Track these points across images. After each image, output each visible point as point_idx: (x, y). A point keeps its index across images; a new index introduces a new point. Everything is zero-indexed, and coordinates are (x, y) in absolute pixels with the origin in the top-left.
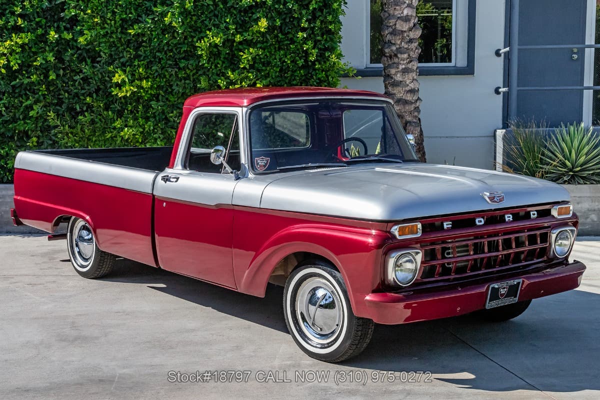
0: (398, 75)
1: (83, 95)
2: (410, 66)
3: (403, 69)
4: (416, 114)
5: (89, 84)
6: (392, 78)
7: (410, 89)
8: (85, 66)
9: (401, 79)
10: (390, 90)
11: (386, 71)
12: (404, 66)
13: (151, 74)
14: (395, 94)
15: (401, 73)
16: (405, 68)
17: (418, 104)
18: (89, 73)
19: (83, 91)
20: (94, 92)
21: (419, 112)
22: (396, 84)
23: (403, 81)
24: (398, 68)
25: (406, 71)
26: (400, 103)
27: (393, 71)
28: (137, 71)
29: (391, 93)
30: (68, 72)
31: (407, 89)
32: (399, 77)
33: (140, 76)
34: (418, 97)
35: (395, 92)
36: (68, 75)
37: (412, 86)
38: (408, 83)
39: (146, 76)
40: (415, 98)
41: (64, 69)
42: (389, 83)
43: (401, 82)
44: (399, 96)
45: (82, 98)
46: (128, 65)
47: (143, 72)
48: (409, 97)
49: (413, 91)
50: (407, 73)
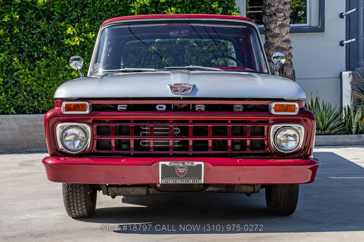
0: (277, 29)
1: (40, 45)
2: (285, 22)
3: (280, 24)
4: (290, 58)
5: (44, 36)
6: (272, 31)
7: (285, 39)
8: (42, 23)
9: (278, 32)
10: (270, 40)
11: (266, 27)
12: (280, 23)
13: (94, 28)
14: (274, 43)
15: (279, 28)
16: (281, 24)
17: (291, 50)
18: (45, 28)
19: (40, 42)
20: (48, 43)
21: (292, 56)
22: (275, 36)
23: (280, 33)
24: (276, 24)
25: (282, 26)
26: (279, 49)
27: (273, 26)
28: (83, 26)
29: (271, 42)
30: (27, 27)
31: (284, 39)
32: (277, 31)
33: (85, 30)
34: (291, 46)
35: (274, 41)
36: (28, 30)
37: (286, 37)
38: (283, 35)
39: (90, 30)
40: (289, 46)
41: (24, 25)
42: (269, 35)
43: (279, 34)
44: (277, 45)
45: (39, 47)
46: (76, 22)
47: (88, 27)
48: (285, 45)
49: (287, 41)
50: (283, 28)
